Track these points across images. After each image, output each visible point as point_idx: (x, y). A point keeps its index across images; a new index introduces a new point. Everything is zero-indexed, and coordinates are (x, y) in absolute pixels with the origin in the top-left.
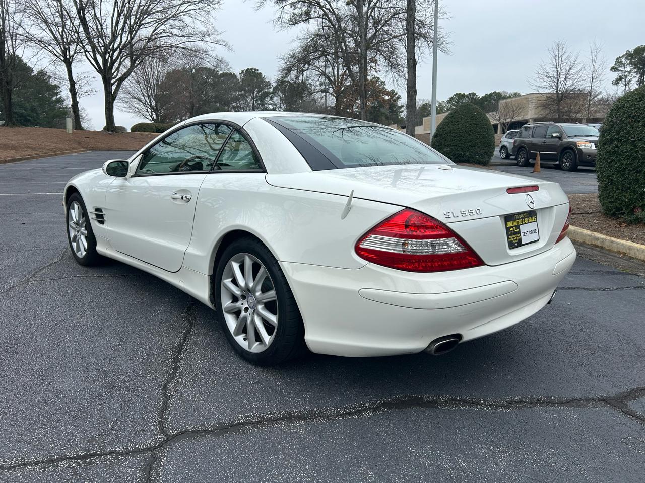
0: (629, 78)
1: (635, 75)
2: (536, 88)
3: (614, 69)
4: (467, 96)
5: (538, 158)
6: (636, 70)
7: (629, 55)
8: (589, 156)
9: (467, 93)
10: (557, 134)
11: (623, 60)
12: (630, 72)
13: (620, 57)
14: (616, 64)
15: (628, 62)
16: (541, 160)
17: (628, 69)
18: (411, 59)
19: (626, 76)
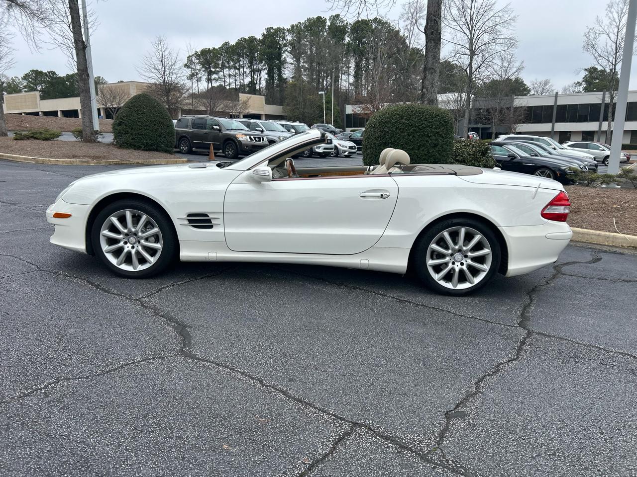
0: (200, 75)
1: (204, 73)
2: (145, 78)
3: (186, 65)
4: (46, 74)
5: (212, 147)
6: (204, 69)
7: (197, 55)
8: (247, 146)
9: (45, 71)
10: (218, 127)
11: (193, 58)
12: (199, 70)
13: (190, 56)
14: (188, 62)
15: (197, 61)
16: (214, 149)
17: (198, 67)
18: (79, 41)
19: (197, 74)
